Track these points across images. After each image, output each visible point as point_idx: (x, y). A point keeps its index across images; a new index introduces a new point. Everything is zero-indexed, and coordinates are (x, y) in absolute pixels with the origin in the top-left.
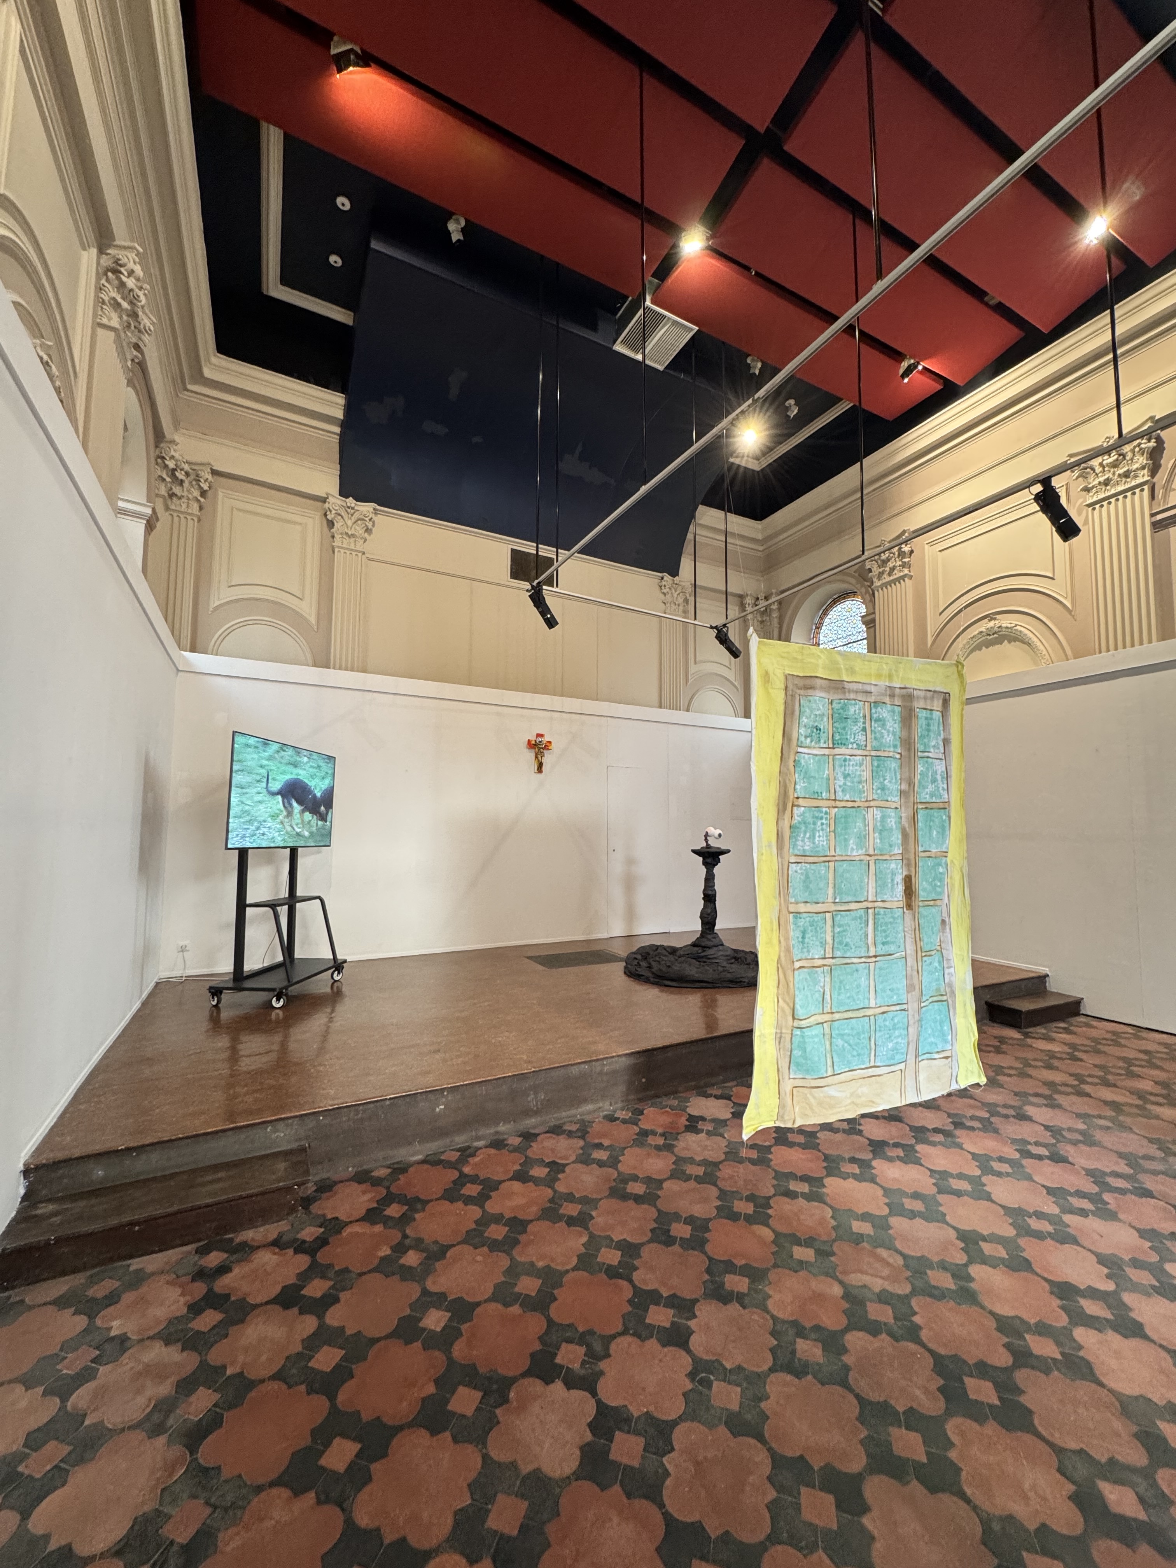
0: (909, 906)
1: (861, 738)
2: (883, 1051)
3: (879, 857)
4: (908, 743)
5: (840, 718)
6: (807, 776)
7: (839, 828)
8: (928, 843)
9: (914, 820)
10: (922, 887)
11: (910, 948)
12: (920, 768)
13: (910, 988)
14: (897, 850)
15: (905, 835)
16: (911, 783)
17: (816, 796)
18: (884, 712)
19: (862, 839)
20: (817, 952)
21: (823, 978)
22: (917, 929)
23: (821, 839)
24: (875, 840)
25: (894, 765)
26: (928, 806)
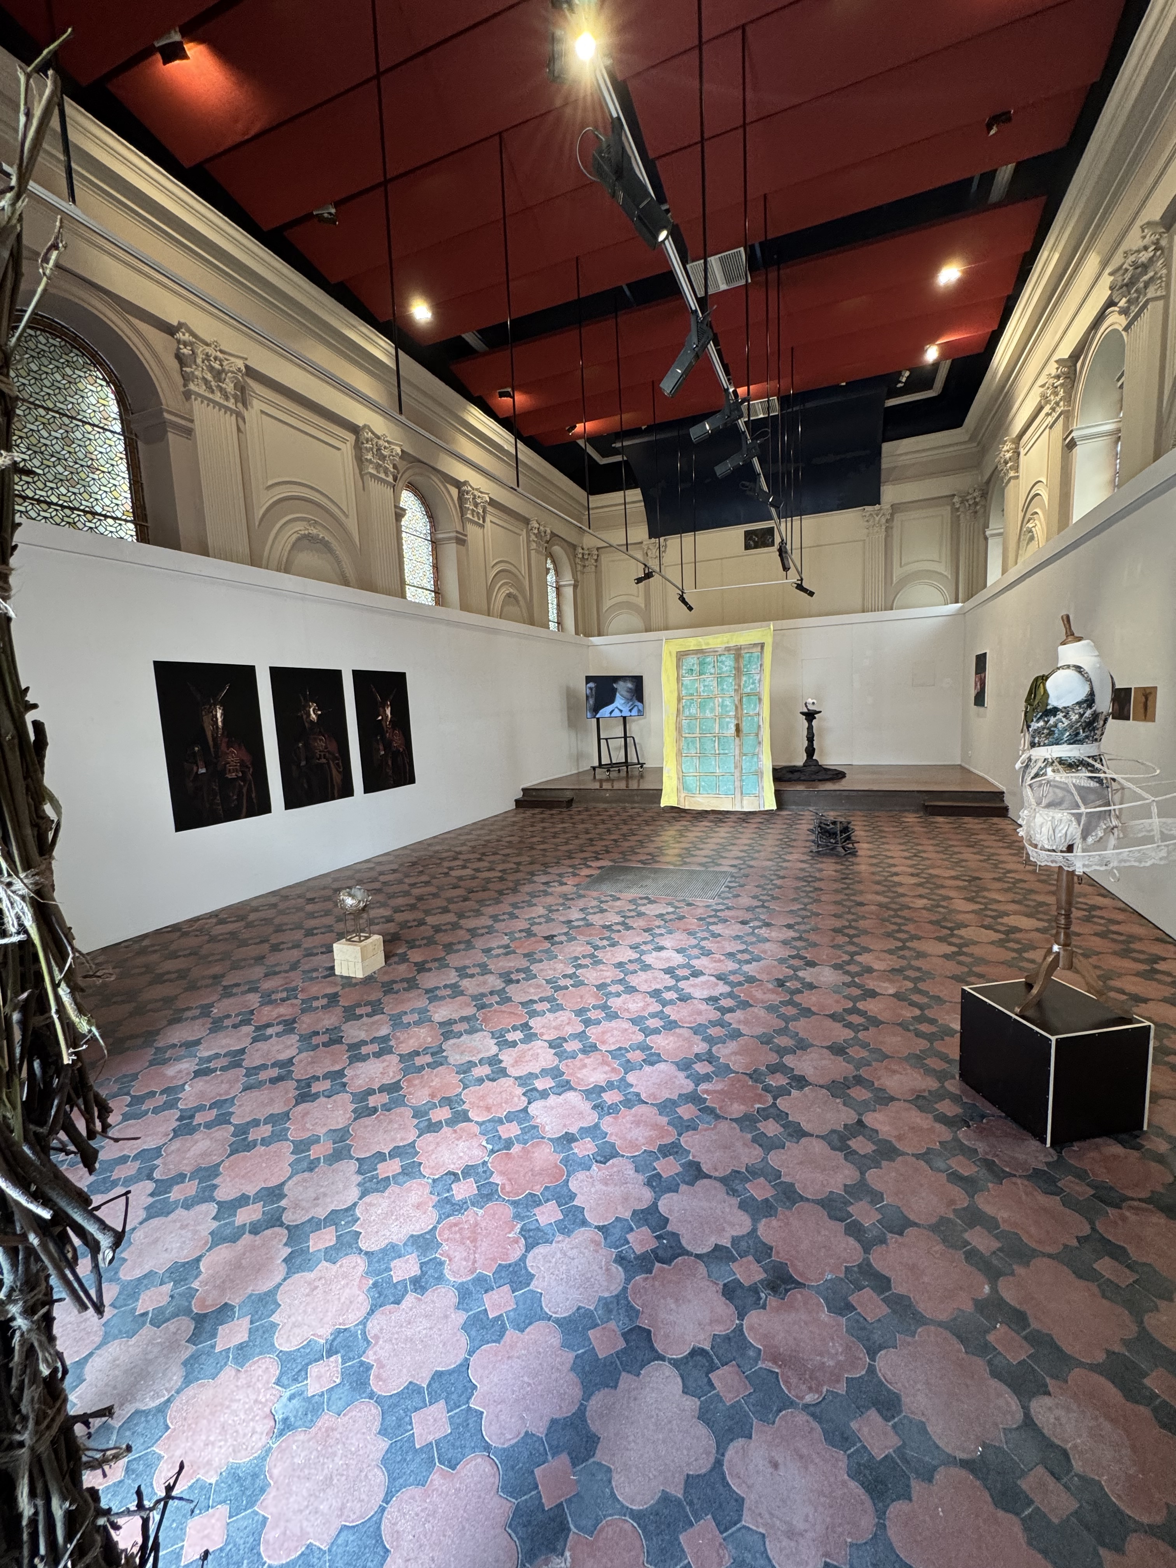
0: (738, 736)
1: (712, 671)
2: (722, 789)
3: (721, 717)
4: (738, 669)
5: (702, 664)
6: (687, 689)
7: (702, 707)
8: (749, 709)
9: (741, 700)
10: (745, 727)
11: (737, 752)
12: (744, 678)
13: (736, 767)
14: (732, 713)
15: (737, 708)
16: (739, 686)
17: (692, 695)
18: (723, 658)
19: (712, 710)
20: (693, 751)
21: (696, 761)
22: (741, 746)
23: (693, 711)
24: (718, 710)
25: (731, 680)
26: (748, 695)
